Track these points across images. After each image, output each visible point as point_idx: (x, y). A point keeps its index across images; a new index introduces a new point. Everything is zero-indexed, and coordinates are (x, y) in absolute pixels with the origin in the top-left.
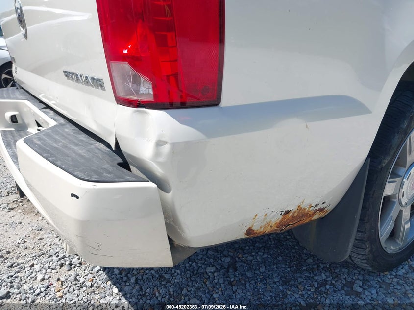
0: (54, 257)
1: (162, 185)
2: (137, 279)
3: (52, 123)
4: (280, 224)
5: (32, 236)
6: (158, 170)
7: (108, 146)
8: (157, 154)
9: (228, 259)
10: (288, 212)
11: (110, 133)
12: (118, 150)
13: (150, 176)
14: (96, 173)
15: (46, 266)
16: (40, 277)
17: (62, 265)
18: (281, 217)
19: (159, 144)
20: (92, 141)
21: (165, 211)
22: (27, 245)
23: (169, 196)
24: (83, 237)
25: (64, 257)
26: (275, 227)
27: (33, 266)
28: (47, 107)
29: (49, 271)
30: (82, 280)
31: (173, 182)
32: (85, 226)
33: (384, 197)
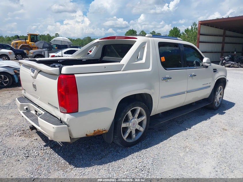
0: (39, 148)
1: (68, 126)
2: (62, 152)
3: (43, 113)
4: (94, 133)
5: (30, 143)
6: (67, 123)
7: (59, 119)
8: (67, 121)
9: (88, 146)
10: (95, 131)
11: (59, 117)
12: (60, 120)
13: (66, 124)
14: (57, 124)
15: (37, 150)
16: (36, 152)
17: (41, 150)
18: (94, 132)
19: (68, 119)
20: (54, 117)
21: (69, 130)
22: (29, 145)
23: (69, 128)
24: (54, 135)
25: (42, 147)
26: (93, 134)
27: (33, 150)
28: (36, 104)
29: (38, 151)
30: (48, 152)
31: (70, 125)
32: (55, 133)
33: (122, 128)
